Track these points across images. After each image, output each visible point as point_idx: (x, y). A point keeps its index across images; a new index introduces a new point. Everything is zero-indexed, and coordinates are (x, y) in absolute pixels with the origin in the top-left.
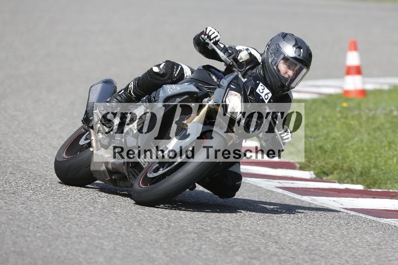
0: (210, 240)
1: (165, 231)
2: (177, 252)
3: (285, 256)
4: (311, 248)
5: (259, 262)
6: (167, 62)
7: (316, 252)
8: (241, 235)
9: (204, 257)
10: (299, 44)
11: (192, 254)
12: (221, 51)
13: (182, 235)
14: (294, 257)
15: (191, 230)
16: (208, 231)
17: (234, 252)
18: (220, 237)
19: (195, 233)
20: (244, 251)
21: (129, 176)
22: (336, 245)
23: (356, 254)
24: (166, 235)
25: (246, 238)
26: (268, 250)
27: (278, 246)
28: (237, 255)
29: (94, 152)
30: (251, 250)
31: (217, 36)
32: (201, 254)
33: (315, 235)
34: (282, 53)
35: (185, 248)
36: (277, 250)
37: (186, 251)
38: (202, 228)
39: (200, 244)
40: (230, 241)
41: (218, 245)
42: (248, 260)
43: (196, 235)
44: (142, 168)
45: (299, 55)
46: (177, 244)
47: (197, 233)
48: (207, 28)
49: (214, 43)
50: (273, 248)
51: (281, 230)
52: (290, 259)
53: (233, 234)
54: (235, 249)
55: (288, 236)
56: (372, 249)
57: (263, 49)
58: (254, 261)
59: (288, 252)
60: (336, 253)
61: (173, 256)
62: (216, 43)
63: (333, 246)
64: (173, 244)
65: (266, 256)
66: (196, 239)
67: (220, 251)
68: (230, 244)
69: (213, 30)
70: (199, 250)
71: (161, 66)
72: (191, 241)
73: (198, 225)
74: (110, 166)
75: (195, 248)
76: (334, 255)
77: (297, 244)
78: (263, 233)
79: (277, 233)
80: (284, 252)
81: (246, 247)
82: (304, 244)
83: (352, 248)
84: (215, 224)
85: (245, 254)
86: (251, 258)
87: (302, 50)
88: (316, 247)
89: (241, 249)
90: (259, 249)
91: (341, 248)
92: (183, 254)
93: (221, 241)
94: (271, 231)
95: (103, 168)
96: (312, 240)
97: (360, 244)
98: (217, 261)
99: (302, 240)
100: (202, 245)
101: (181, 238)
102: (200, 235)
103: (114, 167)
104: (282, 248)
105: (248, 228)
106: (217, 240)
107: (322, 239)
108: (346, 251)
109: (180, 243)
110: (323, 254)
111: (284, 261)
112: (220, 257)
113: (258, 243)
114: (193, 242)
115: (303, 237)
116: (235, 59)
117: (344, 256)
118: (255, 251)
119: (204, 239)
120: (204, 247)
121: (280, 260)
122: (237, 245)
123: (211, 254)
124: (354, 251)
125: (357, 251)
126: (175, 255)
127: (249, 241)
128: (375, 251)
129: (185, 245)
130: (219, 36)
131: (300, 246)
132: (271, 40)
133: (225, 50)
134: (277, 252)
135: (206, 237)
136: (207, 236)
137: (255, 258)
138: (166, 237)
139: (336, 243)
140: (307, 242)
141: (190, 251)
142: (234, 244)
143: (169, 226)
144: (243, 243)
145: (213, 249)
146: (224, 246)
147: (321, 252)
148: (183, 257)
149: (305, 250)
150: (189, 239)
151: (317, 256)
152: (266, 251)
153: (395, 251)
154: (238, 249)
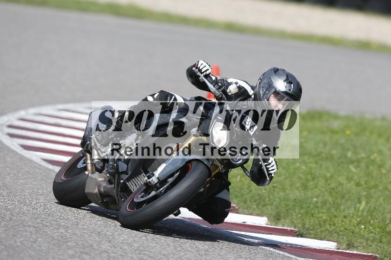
0: (47, 234)
1: (5, 223)
2: (13, 241)
3: (115, 253)
4: (142, 248)
5: (89, 257)
6: (162, 92)
7: (146, 252)
8: (77, 232)
9: (38, 248)
10: (290, 79)
11: (27, 245)
12: (211, 84)
13: (21, 228)
14: (123, 255)
15: (32, 224)
16: (47, 226)
17: (67, 246)
18: (57, 233)
19: (34, 227)
20: (78, 246)
21: (118, 199)
22: (166, 248)
23: (183, 257)
24: (6, 226)
25: (82, 236)
26: (100, 247)
27: (110, 244)
28: (69, 249)
29: (90, 175)
30: (84, 246)
31: (208, 69)
32: (35, 245)
33: (148, 238)
34: (273, 87)
35: (21, 239)
36: (109, 248)
37: (21, 242)
38: (42, 223)
39: (36, 236)
40: (65, 236)
41: (53, 239)
42: (79, 254)
43: (34, 229)
44: (131, 192)
45: (290, 90)
46: (14, 235)
47: (36, 227)
48: (198, 62)
49: (204, 76)
50: (105, 246)
51: (117, 231)
52: (120, 257)
53: (70, 231)
54: (69, 244)
55: (123, 237)
56: (199, 254)
57: (255, 83)
58: (84, 256)
59: (119, 251)
60: (164, 255)
61: (8, 245)
62: (207, 76)
63: (163, 249)
64: (10, 235)
65: (97, 252)
66: (34, 232)
67: (54, 244)
68: (65, 239)
69: (205, 64)
70: (34, 242)
71: (155, 96)
72: (28, 234)
73: (39, 221)
74: (102, 190)
75: (31, 240)
76: (162, 257)
77: (130, 244)
78: (99, 232)
79: (112, 233)
80: (115, 250)
81: (80, 243)
82: (136, 245)
83: (180, 252)
84: (55, 221)
85: (77, 249)
86: (82, 253)
87: (292, 85)
88: (146, 248)
89: (74, 244)
90: (92, 246)
91: (170, 251)
92: (19, 244)
93: (57, 236)
94: (107, 231)
95: (96, 191)
96: (145, 242)
97: (189, 249)
98: (49, 252)
99: (134, 241)
100: (38, 238)
101: (19, 230)
102: (38, 229)
103: (106, 190)
104: (114, 247)
105: (86, 227)
106: (53, 235)
107: (154, 242)
108: (174, 254)
109: (18, 234)
110: (152, 255)
111: (113, 257)
112: (53, 249)
113: (92, 240)
114: (30, 234)
115: (136, 239)
116: (224, 92)
117: (172, 258)
118: (87, 247)
119: (41, 232)
120: (39, 239)
121: (109, 257)
122: (71, 241)
123: (45, 246)
124: (182, 254)
125: (185, 254)
126: (9, 244)
127: (84, 238)
128: (202, 256)
129: (22, 236)
130: (210, 69)
131: (132, 246)
132: (263, 75)
133: (215, 83)
134: (109, 250)
135: (43, 232)
136: (45, 230)
137: (86, 253)
138: (6, 228)
139: (167, 247)
140: (139, 243)
141: (26, 242)
142: (69, 240)
143: (11, 219)
144: (79, 239)
145: (48, 242)
146: (59, 241)
147: (150, 253)
148: (18, 246)
149: (136, 250)
150: (27, 232)
151: (146, 256)
152: (98, 248)
153: (221, 257)
154: (72, 244)
